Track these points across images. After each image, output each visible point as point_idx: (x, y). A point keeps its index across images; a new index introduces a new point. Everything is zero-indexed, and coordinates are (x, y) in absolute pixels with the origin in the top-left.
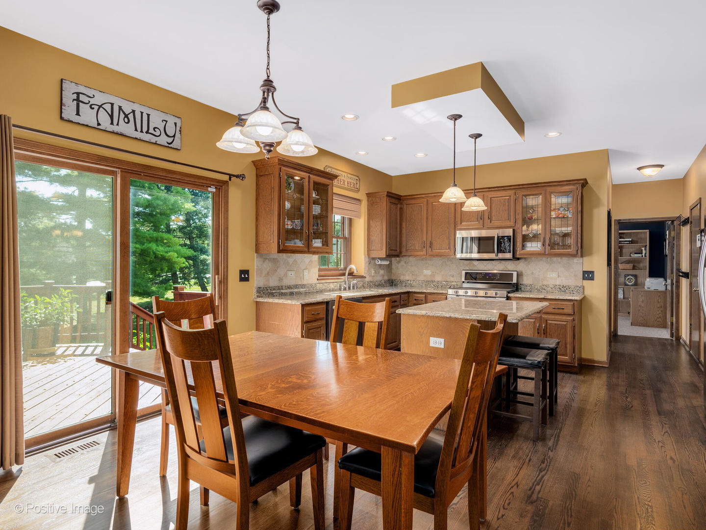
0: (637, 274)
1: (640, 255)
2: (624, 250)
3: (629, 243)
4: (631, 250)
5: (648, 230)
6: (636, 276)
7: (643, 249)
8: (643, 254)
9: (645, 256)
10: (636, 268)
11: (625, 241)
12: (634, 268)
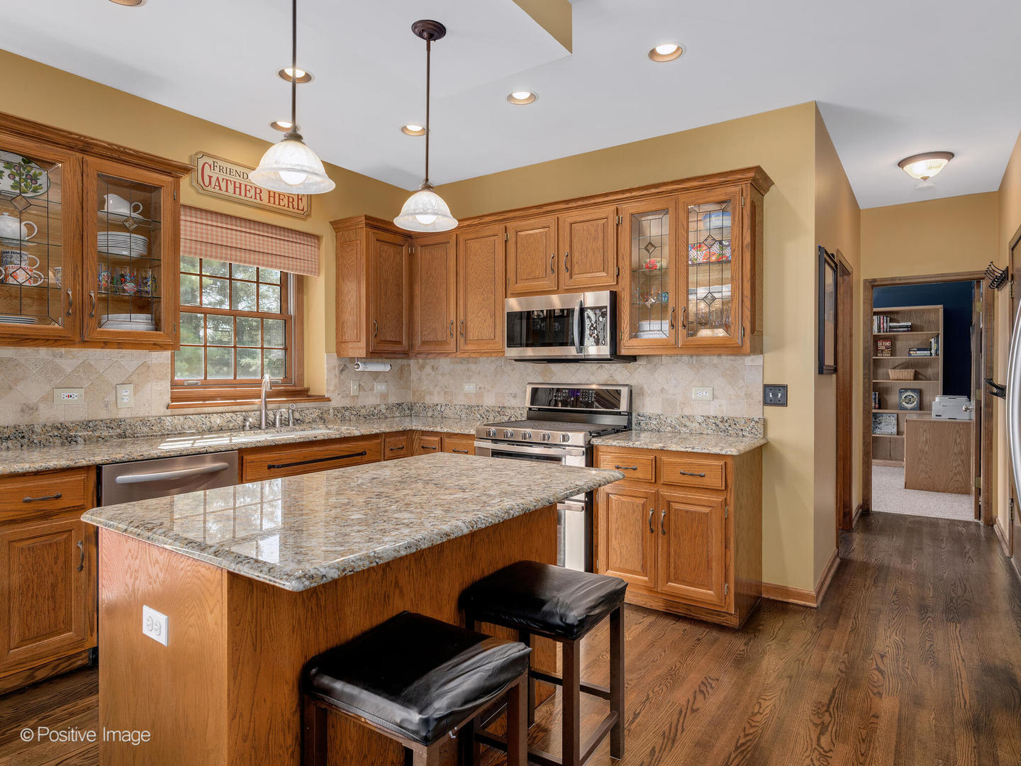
0: (921, 387)
1: (927, 353)
2: (899, 344)
3: (908, 331)
4: (912, 343)
5: (942, 306)
6: (920, 392)
7: (933, 340)
8: (933, 351)
9: (937, 354)
10: (920, 377)
11: (900, 327)
12: (917, 377)
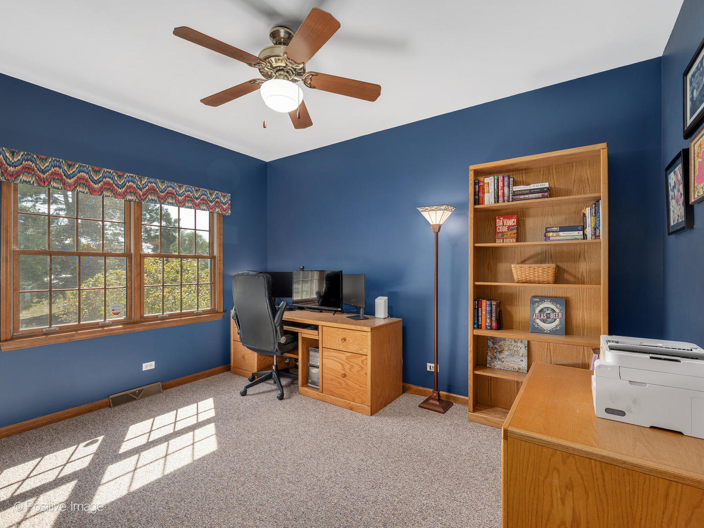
0: (568, 295)
1: (578, 234)
2: (531, 223)
3: (543, 197)
4: (551, 220)
5: (604, 145)
6: (567, 304)
7: (588, 211)
8: (589, 231)
9: (596, 236)
10: (566, 276)
11: (531, 192)
12: (559, 277)
